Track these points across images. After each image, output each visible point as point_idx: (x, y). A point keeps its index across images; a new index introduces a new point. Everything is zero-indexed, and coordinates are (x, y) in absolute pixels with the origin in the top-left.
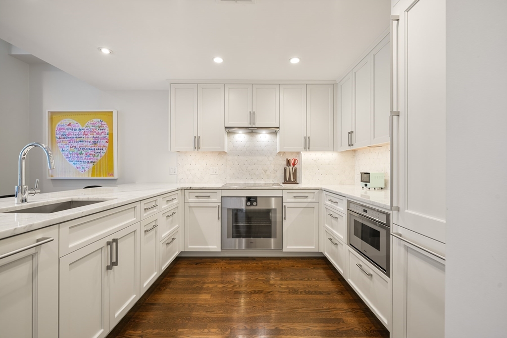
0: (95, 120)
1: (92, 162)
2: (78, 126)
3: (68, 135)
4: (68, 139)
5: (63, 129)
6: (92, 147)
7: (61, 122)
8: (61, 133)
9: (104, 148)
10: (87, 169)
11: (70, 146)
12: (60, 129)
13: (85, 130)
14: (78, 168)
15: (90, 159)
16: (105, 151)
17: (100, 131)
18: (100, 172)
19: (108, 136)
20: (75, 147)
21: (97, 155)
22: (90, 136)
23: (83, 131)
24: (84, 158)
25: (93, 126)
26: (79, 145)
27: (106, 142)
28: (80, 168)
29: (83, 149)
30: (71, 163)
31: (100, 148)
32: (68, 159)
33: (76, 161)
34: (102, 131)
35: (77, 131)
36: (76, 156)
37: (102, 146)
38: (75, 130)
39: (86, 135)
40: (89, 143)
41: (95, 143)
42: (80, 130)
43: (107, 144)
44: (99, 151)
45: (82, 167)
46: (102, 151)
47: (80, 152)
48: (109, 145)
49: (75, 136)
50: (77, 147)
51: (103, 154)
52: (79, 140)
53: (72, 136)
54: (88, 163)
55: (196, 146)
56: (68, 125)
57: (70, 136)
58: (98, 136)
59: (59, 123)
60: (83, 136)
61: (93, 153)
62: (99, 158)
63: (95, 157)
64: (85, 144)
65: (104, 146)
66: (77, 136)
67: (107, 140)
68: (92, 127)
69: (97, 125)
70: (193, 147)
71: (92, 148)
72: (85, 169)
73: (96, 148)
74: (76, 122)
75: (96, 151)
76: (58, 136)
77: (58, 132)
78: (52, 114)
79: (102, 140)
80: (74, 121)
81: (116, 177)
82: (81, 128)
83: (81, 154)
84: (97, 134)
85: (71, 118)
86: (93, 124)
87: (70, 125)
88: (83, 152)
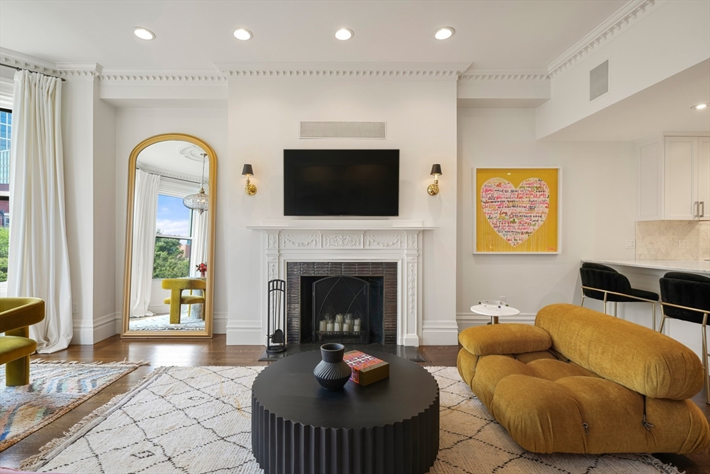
0: (532, 180)
1: (527, 233)
2: (510, 187)
3: (497, 198)
4: (497, 203)
5: (491, 190)
6: (527, 213)
7: (488, 181)
8: (488, 196)
9: (543, 215)
10: (520, 242)
11: (499, 212)
12: (487, 191)
13: (519, 192)
14: (509, 240)
15: (525, 229)
16: (544, 218)
17: (538, 193)
18: (537, 245)
19: (548, 199)
20: (506, 213)
21: (533, 223)
22: (525, 200)
23: (517, 193)
24: (517, 228)
25: (529, 187)
26: (511, 211)
27: (546, 207)
28: (511, 240)
29: (517, 216)
30: (501, 234)
31: (537, 215)
32: (496, 229)
33: (507, 232)
34: (541, 193)
35: (509, 194)
36: (507, 224)
37: (541, 212)
38: (506, 191)
39: (520, 198)
40: (523, 209)
41: (531, 208)
42: (512, 191)
43: (546, 210)
44: (536, 219)
45: (515, 239)
46: (540, 219)
47: (512, 220)
48: (549, 211)
49: (506, 200)
50: (509, 213)
51: (541, 223)
52: (511, 204)
53: (503, 200)
54: (522, 233)
56: (497, 186)
57: (499, 200)
58: (535, 199)
59: (486, 183)
60: (516, 200)
61: (529, 221)
62: (536, 228)
63: (532, 227)
64: (519, 209)
65: (543, 213)
66: (509, 200)
67: (547, 205)
68: (528, 189)
69: (535, 185)
71: (528, 215)
72: (518, 241)
73: (532, 215)
74: (507, 182)
75: (533, 219)
76: (484, 200)
77: (484, 195)
78: (479, 171)
79: (541, 205)
80: (504, 180)
81: (559, 252)
82: (514, 189)
83: (514, 222)
84: (534, 197)
85: (501, 177)
86: (529, 184)
87: (499, 185)
88: (516, 220)
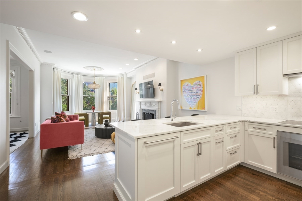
0: (197, 81)
1: (196, 102)
2: (190, 85)
3: (187, 90)
4: (187, 92)
6: (195, 95)
9: (201, 95)
10: (193, 105)
11: (187, 95)
12: (184, 87)
13: (193, 87)
17: (199, 87)
18: (199, 107)
19: (202, 89)
20: (189, 95)
21: (197, 98)
22: (195, 89)
24: (192, 100)
25: (196, 85)
28: (191, 105)
30: (188, 103)
31: (199, 95)
32: (186, 101)
33: (190, 102)
35: (190, 88)
36: (189, 99)
38: (189, 87)
39: (193, 89)
41: (197, 93)
42: (191, 87)
43: (202, 93)
44: (198, 97)
49: (189, 90)
50: (190, 95)
51: (200, 98)
52: (191, 91)
54: (194, 102)
55: (256, 92)
58: (198, 89)
59: (184, 85)
61: (196, 98)
62: (198, 100)
64: (193, 93)
65: (201, 94)
67: (202, 91)
69: (198, 84)
70: (253, 93)
73: (197, 95)
76: (183, 91)
77: (183, 89)
78: (182, 81)
79: (200, 91)
80: (189, 83)
81: (206, 110)
82: (191, 86)
83: (191, 98)
84: (198, 88)
86: (196, 83)
87: (187, 85)
88: (192, 97)
